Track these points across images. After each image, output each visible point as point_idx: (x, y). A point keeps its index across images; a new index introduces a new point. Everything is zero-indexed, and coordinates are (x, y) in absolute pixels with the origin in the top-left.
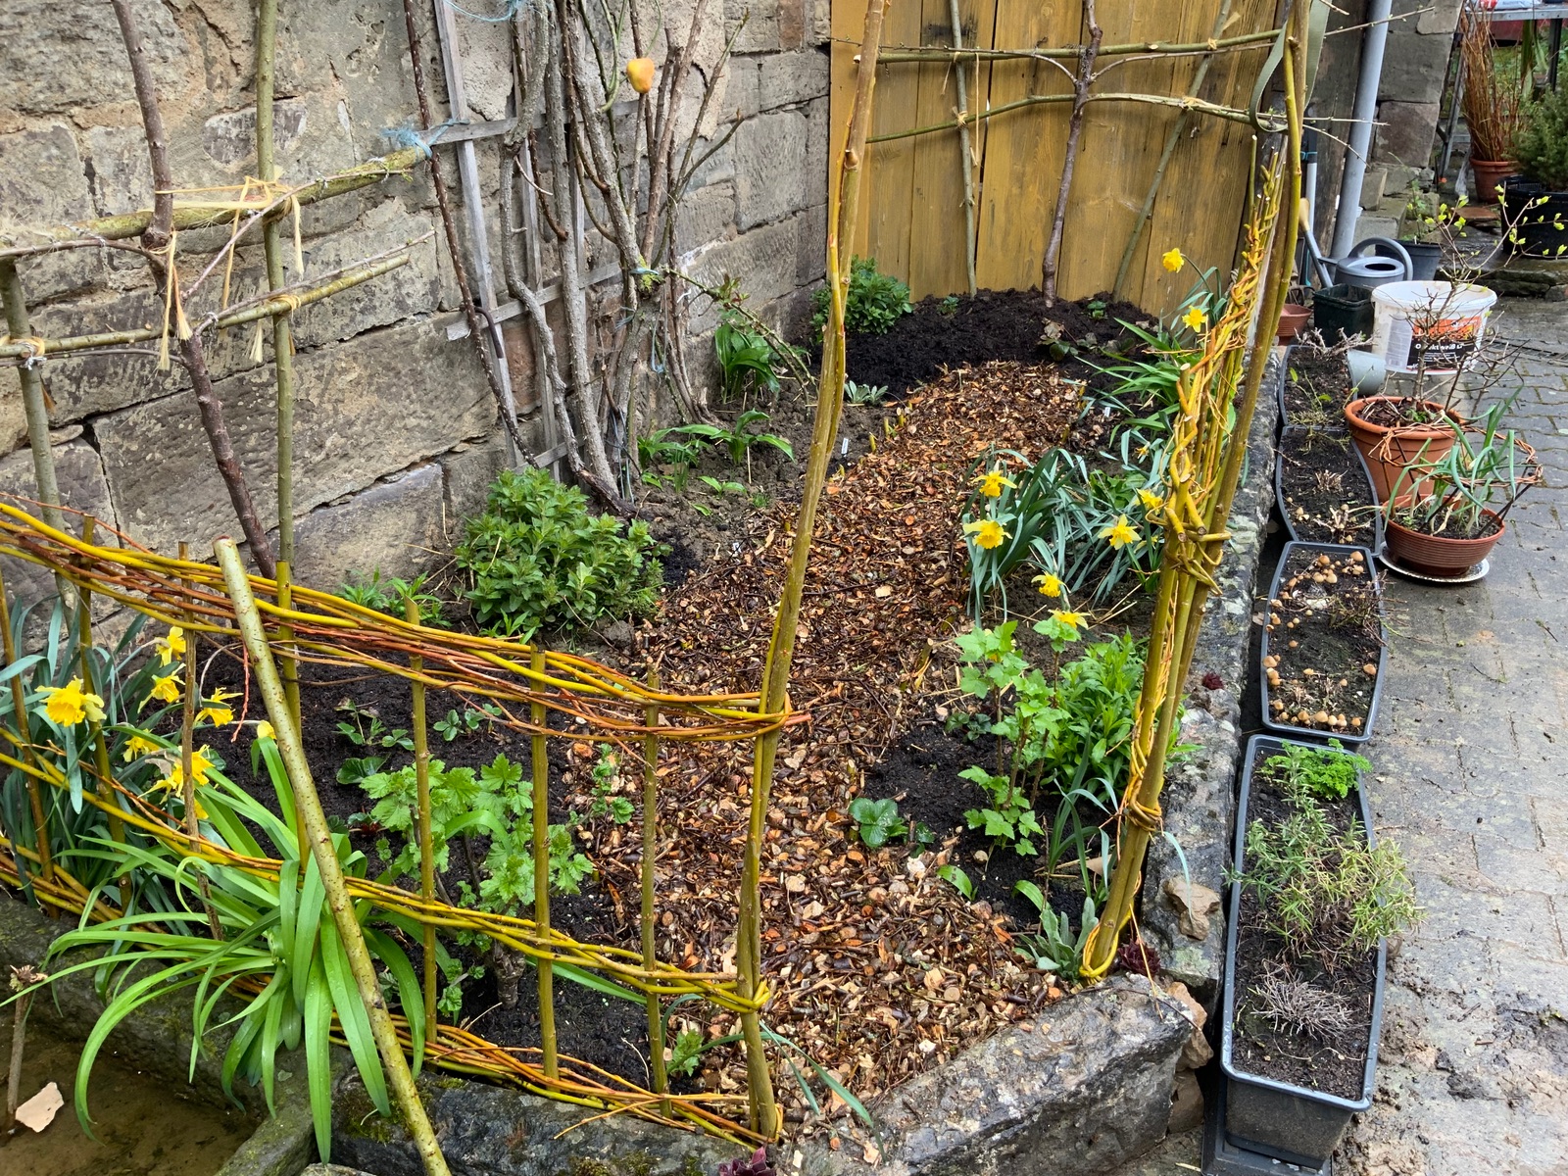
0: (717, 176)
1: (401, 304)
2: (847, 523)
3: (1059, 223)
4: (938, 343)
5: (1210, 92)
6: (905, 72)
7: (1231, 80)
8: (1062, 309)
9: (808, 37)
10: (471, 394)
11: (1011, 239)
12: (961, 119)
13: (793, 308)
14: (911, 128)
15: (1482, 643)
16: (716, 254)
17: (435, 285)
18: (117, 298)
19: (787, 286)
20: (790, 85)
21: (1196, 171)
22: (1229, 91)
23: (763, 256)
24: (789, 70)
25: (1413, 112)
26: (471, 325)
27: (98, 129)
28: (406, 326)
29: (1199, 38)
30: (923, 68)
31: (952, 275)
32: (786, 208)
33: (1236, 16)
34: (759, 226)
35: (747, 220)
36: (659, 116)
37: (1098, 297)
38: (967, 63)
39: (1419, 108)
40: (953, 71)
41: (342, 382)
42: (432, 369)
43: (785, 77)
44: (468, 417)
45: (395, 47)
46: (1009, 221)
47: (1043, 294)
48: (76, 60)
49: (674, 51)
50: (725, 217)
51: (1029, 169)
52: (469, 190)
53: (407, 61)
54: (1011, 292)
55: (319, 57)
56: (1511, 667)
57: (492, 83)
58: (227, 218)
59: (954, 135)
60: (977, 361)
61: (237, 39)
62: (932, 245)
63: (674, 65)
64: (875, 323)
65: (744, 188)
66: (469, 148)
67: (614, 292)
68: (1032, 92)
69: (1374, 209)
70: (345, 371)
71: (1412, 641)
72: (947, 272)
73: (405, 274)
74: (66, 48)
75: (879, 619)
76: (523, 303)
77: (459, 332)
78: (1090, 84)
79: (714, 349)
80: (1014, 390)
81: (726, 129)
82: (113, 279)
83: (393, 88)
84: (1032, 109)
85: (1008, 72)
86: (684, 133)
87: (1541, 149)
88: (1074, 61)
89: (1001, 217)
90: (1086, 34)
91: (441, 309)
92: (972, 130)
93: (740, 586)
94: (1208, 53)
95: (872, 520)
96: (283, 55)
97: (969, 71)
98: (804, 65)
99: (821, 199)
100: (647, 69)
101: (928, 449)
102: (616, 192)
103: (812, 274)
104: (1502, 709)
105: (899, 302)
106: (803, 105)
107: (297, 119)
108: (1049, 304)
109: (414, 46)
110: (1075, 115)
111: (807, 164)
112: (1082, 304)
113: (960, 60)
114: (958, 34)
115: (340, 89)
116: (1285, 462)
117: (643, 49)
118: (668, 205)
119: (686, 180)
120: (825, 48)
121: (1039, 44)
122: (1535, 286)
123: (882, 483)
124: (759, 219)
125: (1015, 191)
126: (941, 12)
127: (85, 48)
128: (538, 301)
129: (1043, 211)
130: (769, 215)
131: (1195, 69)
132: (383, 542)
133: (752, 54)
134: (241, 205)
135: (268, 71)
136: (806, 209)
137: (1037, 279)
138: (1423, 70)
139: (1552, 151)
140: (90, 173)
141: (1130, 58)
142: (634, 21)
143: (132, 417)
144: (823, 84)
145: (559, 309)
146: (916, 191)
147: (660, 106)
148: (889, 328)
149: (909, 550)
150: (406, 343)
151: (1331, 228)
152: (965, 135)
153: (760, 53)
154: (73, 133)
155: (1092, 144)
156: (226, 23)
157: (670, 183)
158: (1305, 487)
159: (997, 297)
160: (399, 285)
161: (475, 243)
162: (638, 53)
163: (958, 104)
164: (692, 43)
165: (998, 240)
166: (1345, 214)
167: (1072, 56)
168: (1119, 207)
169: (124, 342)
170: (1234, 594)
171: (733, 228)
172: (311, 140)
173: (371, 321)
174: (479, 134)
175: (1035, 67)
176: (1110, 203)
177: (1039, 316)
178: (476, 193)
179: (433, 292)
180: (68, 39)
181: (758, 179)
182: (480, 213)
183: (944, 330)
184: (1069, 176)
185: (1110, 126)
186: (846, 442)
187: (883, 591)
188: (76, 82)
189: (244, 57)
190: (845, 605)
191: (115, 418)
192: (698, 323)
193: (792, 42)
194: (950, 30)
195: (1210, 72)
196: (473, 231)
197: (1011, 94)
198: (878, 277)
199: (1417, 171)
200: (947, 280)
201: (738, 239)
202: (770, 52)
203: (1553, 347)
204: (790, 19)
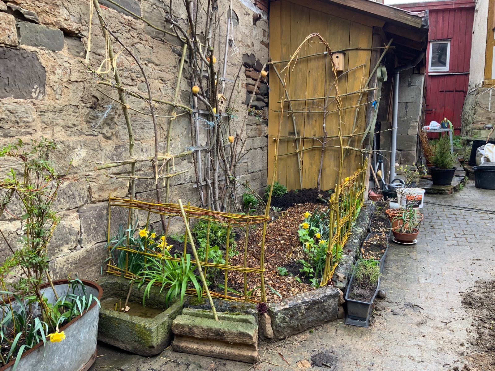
0: (244, 161)
1: (185, 180)
2: (274, 231)
3: (320, 173)
4: (294, 199)
5: (352, 145)
6: (285, 142)
7: (356, 143)
8: (322, 192)
9: (263, 134)
10: (195, 200)
11: (310, 177)
12: (297, 151)
13: (260, 192)
14: (286, 153)
15: (414, 255)
16: (243, 177)
17: (191, 177)
18: (143, 172)
19: (258, 187)
20: (259, 144)
21: (350, 162)
22: (356, 145)
23: (254, 179)
24: (259, 141)
25: (409, 153)
26: (198, 185)
27: (144, 143)
28: (185, 184)
29: (349, 134)
30: (288, 141)
31: (297, 185)
32: (258, 169)
33: (356, 130)
34: (252, 173)
35: (250, 171)
36: (234, 148)
37: (330, 190)
38: (298, 140)
39: (410, 152)
40: (295, 141)
41: (174, 193)
42: (189, 193)
43: (258, 142)
44: (194, 205)
45: (188, 132)
46: (309, 173)
47: (318, 189)
48: (143, 132)
49: (237, 135)
50: (245, 170)
51: (313, 162)
52: (199, 159)
53: (190, 135)
54: (310, 189)
55: (177, 134)
56: (419, 258)
57: (204, 140)
58: (163, 159)
59: (296, 154)
60: (303, 203)
61: (165, 130)
62: (292, 179)
63: (237, 138)
64: (279, 195)
65: (249, 164)
66: (199, 151)
67: (223, 183)
68: (313, 145)
69: (400, 174)
70: (175, 191)
71: (398, 254)
72: (295, 184)
73: (186, 174)
74: (142, 130)
75: (281, 246)
76: (207, 182)
77: (195, 186)
78: (325, 144)
79: (242, 198)
80: (311, 208)
81: (246, 152)
82: (143, 169)
83: (187, 140)
84: (313, 149)
85: (307, 141)
86: (238, 151)
87: (438, 160)
88: (322, 139)
89: (307, 172)
90: (324, 133)
91: (191, 182)
92: (300, 154)
93: (251, 240)
94: (351, 137)
95: (280, 230)
96: (172, 133)
97: (299, 141)
98: (262, 140)
99: (266, 168)
100: (232, 138)
101: (292, 219)
102: (226, 161)
103: (264, 185)
104: (415, 264)
105: (284, 190)
106: (262, 148)
107: (172, 144)
108: (319, 191)
109: (192, 132)
110: (323, 150)
111: (263, 161)
112: (327, 191)
113: (297, 139)
114: (296, 134)
115: (179, 139)
116: (372, 221)
117: (231, 135)
118: (235, 166)
119: (239, 160)
120: (267, 137)
121: (314, 136)
122: (440, 192)
123: (281, 224)
124: (252, 171)
125: (310, 167)
126: (292, 129)
127: (144, 130)
128: (210, 182)
129: (317, 171)
130: (255, 171)
131: (348, 141)
132: (177, 228)
133: (252, 137)
134: (165, 157)
135: (170, 135)
136: (263, 170)
137: (316, 186)
138: (410, 143)
139: (440, 160)
140: (142, 151)
141: (334, 138)
142: (229, 129)
143: (142, 194)
144: (266, 144)
145: (213, 183)
146: (288, 167)
147: (234, 146)
148: (282, 196)
149: (288, 235)
150: (185, 188)
151: (388, 178)
152: (298, 155)
153: (253, 137)
154: (141, 144)
155: (327, 156)
156: (164, 127)
157: (235, 161)
158: (375, 225)
159: (307, 190)
160: (185, 176)
161: (199, 169)
162: (230, 135)
163: (296, 148)
164: (241, 134)
165: (307, 177)
166: (392, 175)
167: (321, 138)
168: (334, 170)
169: (147, 178)
170: (356, 239)
171: (247, 173)
172: (174, 148)
173: (180, 182)
174: (202, 149)
175: (313, 141)
176: (331, 169)
177: (317, 193)
178: (200, 160)
179: (191, 178)
180: (142, 129)
181: (252, 163)
182: (200, 164)
183: (295, 197)
184: (322, 163)
185: (331, 153)
186: (273, 217)
187: (282, 242)
188: (142, 136)
189: (166, 133)
190: (274, 244)
191: (140, 194)
192: (239, 191)
193: (260, 135)
194: (294, 133)
195: (351, 141)
196: (199, 167)
197: (309, 146)
198: (280, 185)
199: (412, 166)
200: (296, 187)
201: (248, 175)
202: (255, 137)
203: (443, 204)
204: (259, 130)
